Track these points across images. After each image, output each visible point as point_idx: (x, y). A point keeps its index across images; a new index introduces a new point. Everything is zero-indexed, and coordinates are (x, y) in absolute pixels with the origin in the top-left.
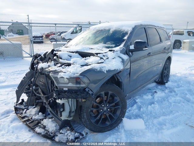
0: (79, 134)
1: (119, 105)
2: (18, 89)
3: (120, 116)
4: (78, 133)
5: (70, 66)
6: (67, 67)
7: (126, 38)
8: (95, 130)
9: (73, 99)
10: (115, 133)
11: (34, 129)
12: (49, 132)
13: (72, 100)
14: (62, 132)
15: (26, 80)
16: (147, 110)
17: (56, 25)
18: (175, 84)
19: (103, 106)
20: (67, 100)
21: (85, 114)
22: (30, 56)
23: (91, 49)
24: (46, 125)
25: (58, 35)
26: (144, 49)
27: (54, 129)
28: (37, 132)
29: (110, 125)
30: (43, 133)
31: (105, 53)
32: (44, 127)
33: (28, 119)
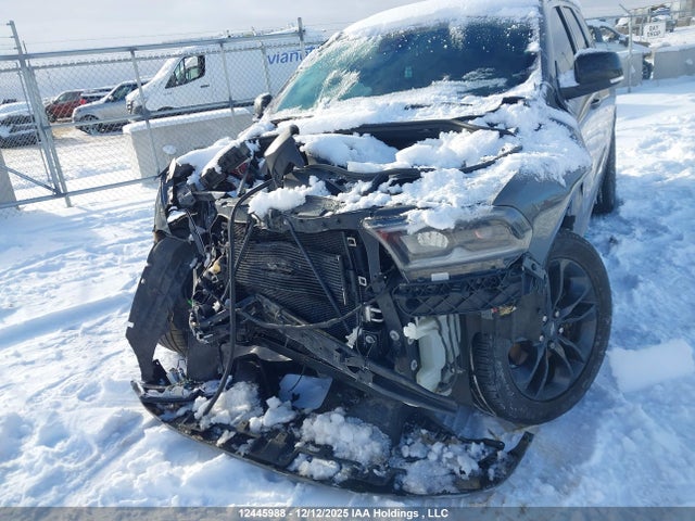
0: (482, 444)
1: (591, 305)
2: (131, 325)
3: (598, 343)
4: (478, 442)
5: (416, 179)
6: (406, 185)
7: (534, 47)
8: (533, 417)
9: (451, 316)
10: (604, 412)
11: (292, 468)
12: (359, 464)
13: (448, 318)
14: (413, 455)
15: (160, 280)
16: (636, 308)
17: (133, 53)
18: (647, 206)
19: (545, 318)
20: (433, 323)
21: (500, 363)
22: (50, 193)
23: (413, 107)
24: (329, 441)
25: (108, 101)
26: (612, 81)
27: (377, 450)
28: (315, 477)
29: (571, 386)
30: (340, 477)
31: (493, 111)
32: (326, 452)
33: (233, 434)
